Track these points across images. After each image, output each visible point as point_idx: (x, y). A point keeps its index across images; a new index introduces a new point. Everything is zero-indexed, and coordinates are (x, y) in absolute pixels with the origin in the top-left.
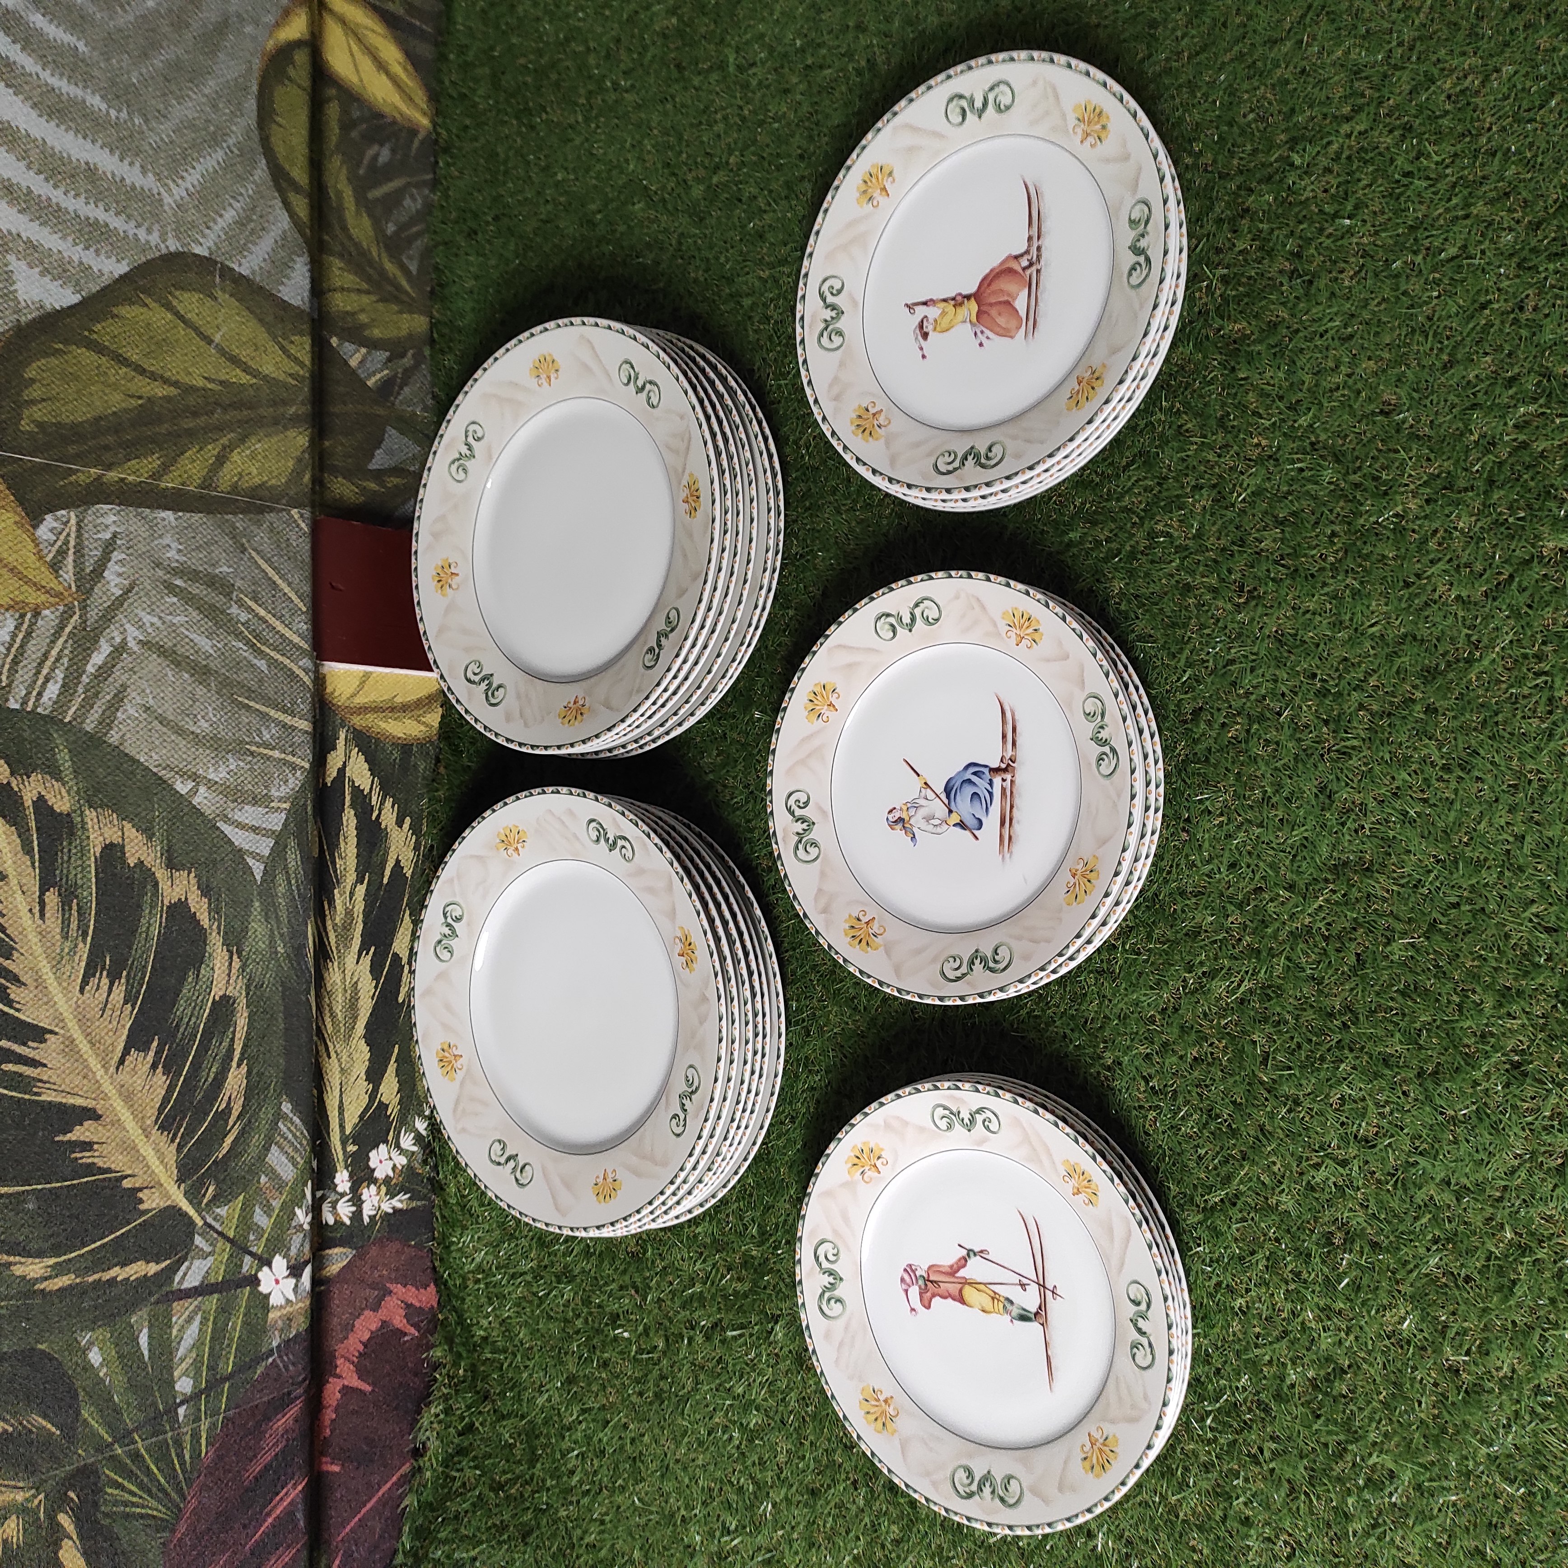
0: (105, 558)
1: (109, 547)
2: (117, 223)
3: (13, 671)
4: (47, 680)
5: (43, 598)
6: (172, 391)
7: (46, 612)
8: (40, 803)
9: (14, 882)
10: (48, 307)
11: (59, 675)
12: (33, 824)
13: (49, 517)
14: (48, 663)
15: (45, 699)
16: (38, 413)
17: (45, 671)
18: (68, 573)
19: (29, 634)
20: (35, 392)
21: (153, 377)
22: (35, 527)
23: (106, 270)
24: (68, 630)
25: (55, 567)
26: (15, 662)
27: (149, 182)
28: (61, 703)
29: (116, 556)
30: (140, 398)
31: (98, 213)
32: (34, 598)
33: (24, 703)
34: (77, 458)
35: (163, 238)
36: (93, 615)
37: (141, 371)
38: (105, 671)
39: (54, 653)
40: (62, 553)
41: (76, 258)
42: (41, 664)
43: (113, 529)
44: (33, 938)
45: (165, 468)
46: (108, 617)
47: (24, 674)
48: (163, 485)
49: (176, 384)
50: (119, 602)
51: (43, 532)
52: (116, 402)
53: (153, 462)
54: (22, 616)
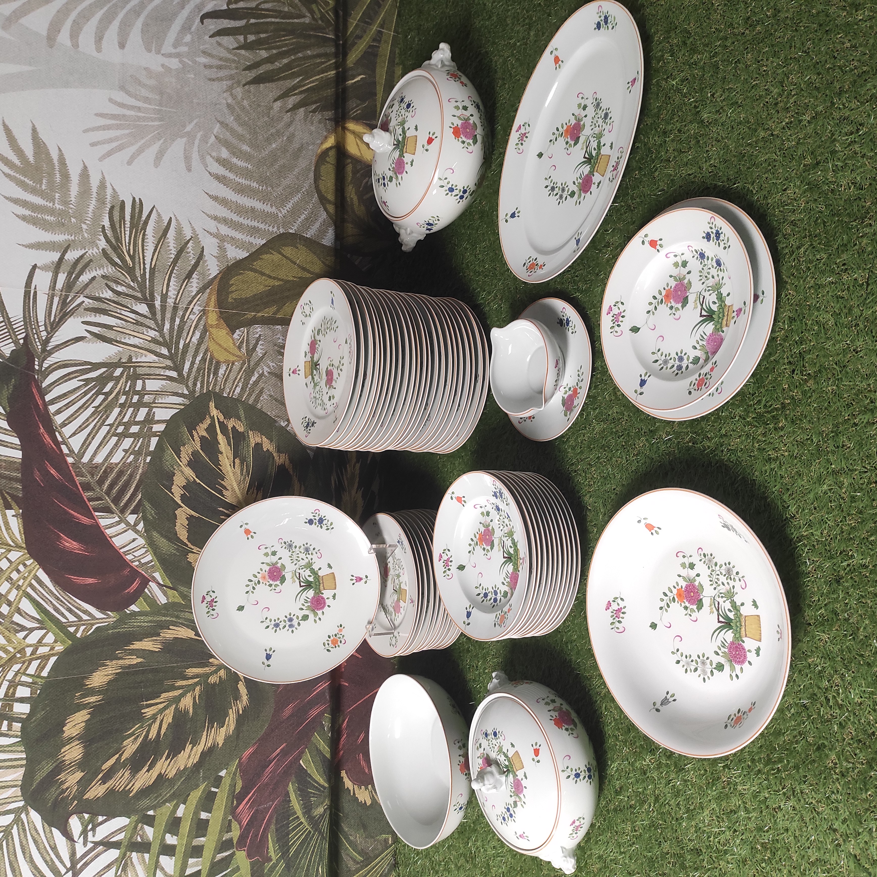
0: (257, 344)
1: (258, 340)
2: (262, 226)
3: (225, 384)
4: (236, 387)
5: (235, 358)
6: (281, 283)
7: (236, 363)
8: (234, 427)
9: (225, 455)
11: (241, 384)
12: (231, 436)
13: (237, 331)
14: (237, 381)
15: (235, 393)
16: (235, 295)
17: (236, 384)
18: (244, 350)
19: (230, 371)
20: (233, 289)
21: (274, 278)
22: (233, 334)
23: (258, 243)
24: (243, 369)
25: (240, 347)
26: (226, 380)
27: (273, 210)
28: (241, 394)
29: (260, 343)
30: (270, 286)
31: (255, 224)
32: (232, 358)
33: (229, 394)
34: (248, 310)
35: (278, 229)
36: (252, 363)
37: (270, 277)
38: (256, 383)
39: (239, 377)
40: (242, 342)
41: (247, 241)
42: (234, 381)
43: (259, 333)
44: (231, 474)
45: (278, 311)
46: (257, 364)
47: (229, 385)
48: (277, 316)
49: (282, 280)
50: (262, 358)
51: (236, 336)
52: (261, 289)
53: (274, 308)
54: (228, 365)
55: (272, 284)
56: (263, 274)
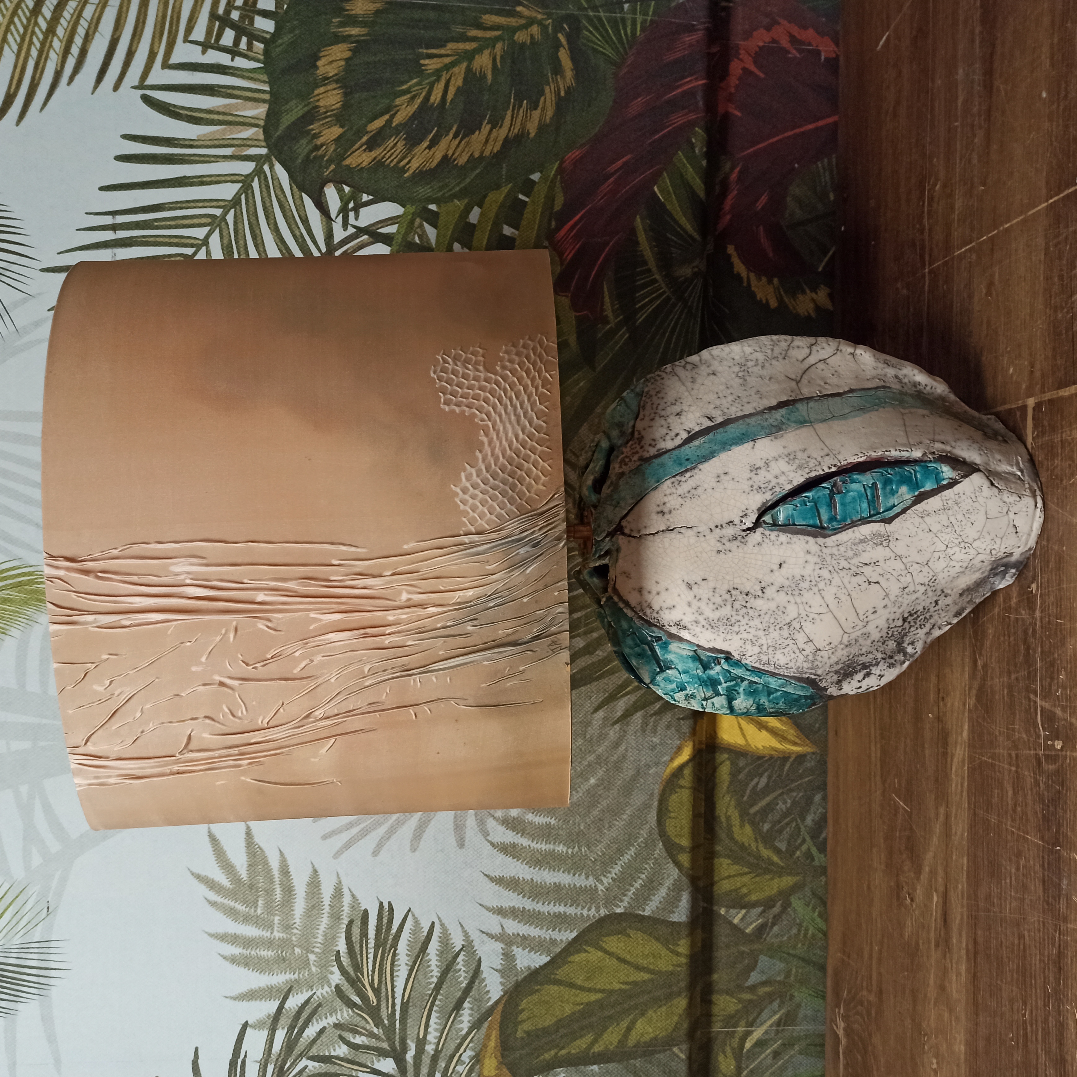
2: (571, 911)
6: (602, 996)
10: (533, 968)
16: (527, 1026)
20: (524, 1016)
21: (590, 990)
23: (564, 939)
27: (591, 881)
30: (582, 1004)
31: (561, 909)
34: (546, 1046)
35: (598, 909)
37: (582, 988)
41: (548, 937)
45: (595, 1041)
48: (594, 1050)
49: (603, 991)
52: (568, 1010)
53: (589, 1038)
55: (586, 1000)
56: (572, 985)
